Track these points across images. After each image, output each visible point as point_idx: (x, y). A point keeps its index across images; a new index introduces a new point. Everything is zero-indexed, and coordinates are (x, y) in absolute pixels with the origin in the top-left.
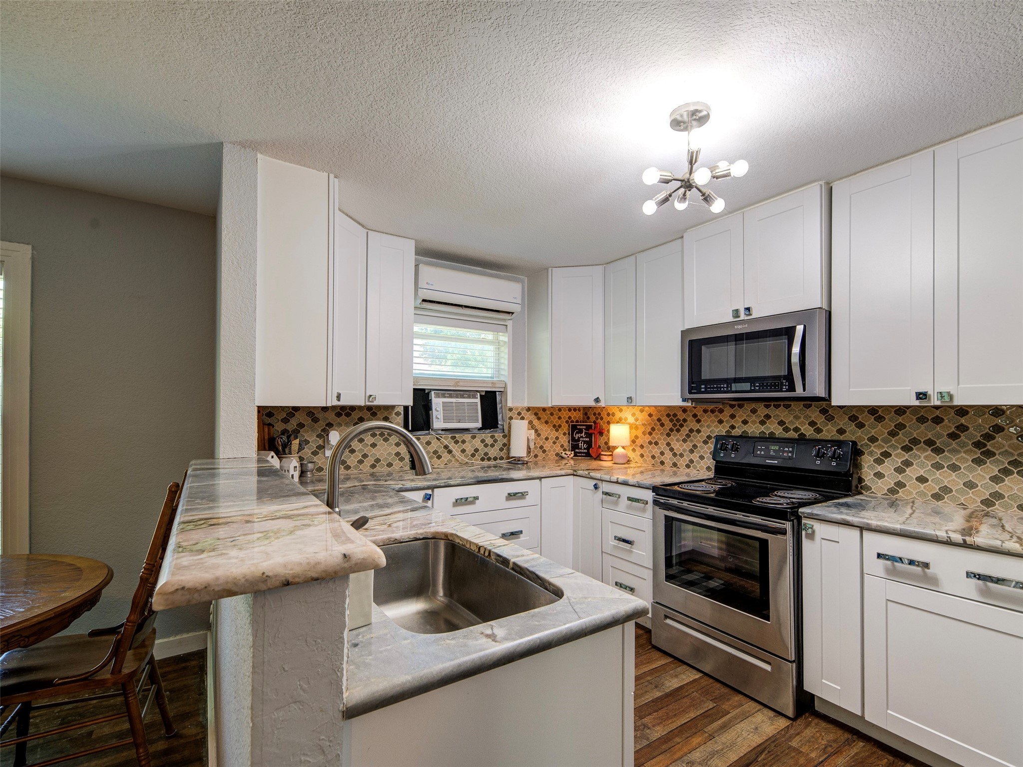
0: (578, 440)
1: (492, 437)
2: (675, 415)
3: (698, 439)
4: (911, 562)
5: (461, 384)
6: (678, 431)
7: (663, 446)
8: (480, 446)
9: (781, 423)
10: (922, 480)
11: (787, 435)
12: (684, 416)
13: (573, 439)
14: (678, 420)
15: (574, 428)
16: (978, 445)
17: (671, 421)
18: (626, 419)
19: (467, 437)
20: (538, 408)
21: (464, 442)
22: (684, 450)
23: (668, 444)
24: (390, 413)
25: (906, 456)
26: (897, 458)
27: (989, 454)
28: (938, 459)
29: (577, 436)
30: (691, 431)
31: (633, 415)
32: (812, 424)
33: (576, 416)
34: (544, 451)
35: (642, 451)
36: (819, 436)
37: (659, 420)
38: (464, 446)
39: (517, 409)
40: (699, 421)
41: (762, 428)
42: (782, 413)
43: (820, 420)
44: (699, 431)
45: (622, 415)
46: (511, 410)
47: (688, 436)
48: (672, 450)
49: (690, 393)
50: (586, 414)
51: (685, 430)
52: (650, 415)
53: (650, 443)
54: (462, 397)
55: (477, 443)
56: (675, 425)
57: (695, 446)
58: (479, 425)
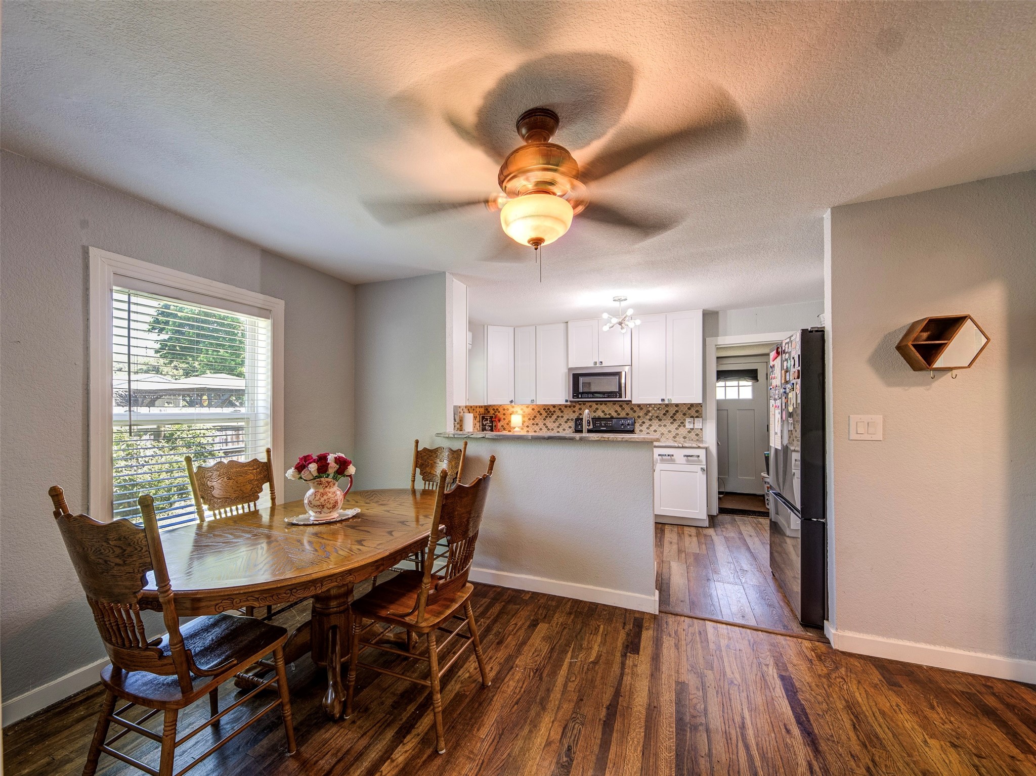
0: (486, 425)
2: (548, 409)
3: (562, 421)
4: (669, 455)
6: (550, 417)
7: (541, 425)
9: (603, 412)
10: (655, 431)
11: (606, 417)
12: (554, 409)
13: (483, 425)
14: (550, 412)
15: (483, 418)
16: (672, 417)
17: (546, 412)
18: (517, 412)
20: (469, 406)
22: (554, 427)
23: (545, 424)
25: (650, 423)
26: (648, 423)
27: (675, 420)
28: (660, 423)
29: (485, 423)
30: (558, 417)
31: (522, 409)
32: (616, 411)
33: (482, 410)
35: (528, 429)
36: (619, 417)
37: (539, 412)
40: (562, 412)
41: (595, 414)
42: (603, 407)
43: (619, 409)
44: (562, 417)
45: (514, 410)
46: (460, 407)
47: (556, 419)
48: (547, 427)
49: (573, 398)
50: (487, 409)
51: (554, 417)
52: (533, 409)
53: (533, 424)
56: (548, 414)
57: (560, 424)
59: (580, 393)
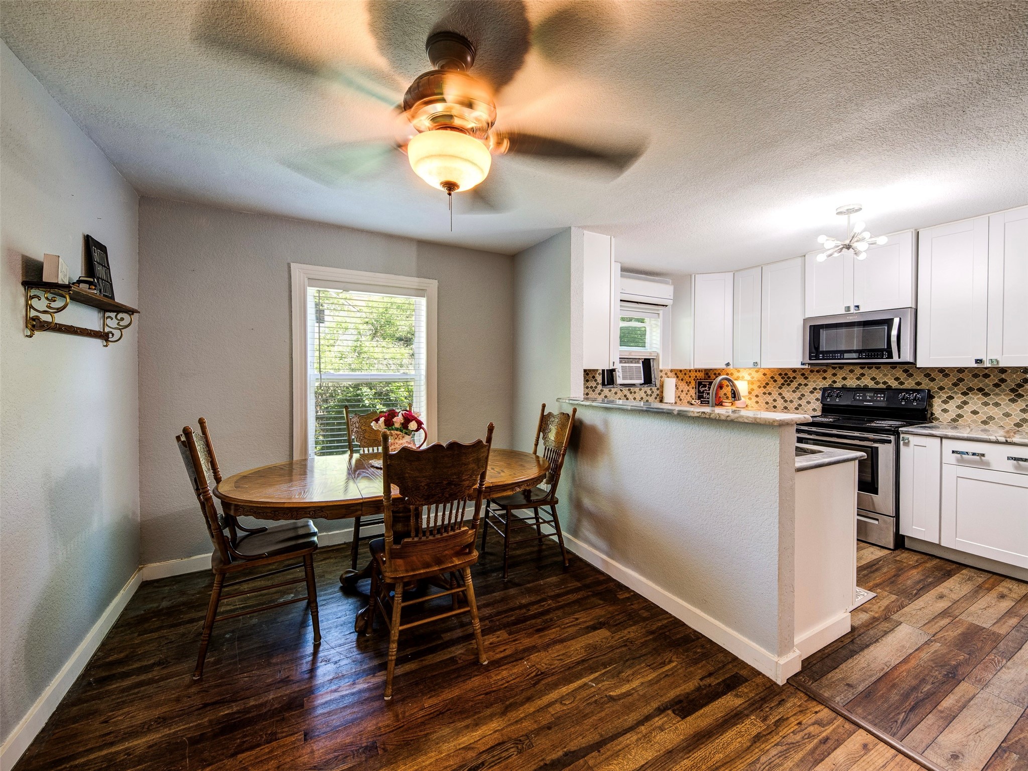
0: (703, 392)
1: (651, 389)
2: (786, 374)
3: (806, 391)
4: (974, 454)
5: (633, 354)
6: (788, 385)
7: (775, 395)
8: (644, 395)
9: (873, 379)
10: (975, 412)
11: (878, 387)
12: (794, 375)
13: (699, 392)
14: (789, 378)
15: (700, 384)
16: (1013, 390)
17: (783, 378)
18: (743, 377)
19: (637, 389)
20: (677, 370)
21: (635, 393)
22: (794, 398)
23: (780, 394)
24: (596, 374)
25: (965, 398)
26: (958, 399)
27: (1020, 396)
28: (986, 399)
29: (702, 390)
30: (800, 385)
31: (750, 374)
32: (897, 379)
33: (701, 375)
34: (681, 400)
35: (757, 399)
36: (901, 387)
37: (772, 378)
38: (635, 396)
39: (665, 371)
40: (806, 378)
41: (858, 382)
42: (874, 372)
43: (903, 376)
44: (806, 385)
45: (740, 375)
46: (661, 371)
47: (797, 388)
48: (783, 398)
49: (810, 359)
50: (707, 374)
51: (794, 385)
52: (764, 374)
53: (764, 393)
54: (631, 362)
55: (642, 394)
56: (786, 381)
57: (803, 395)
58: (642, 381)
59: (823, 353)
